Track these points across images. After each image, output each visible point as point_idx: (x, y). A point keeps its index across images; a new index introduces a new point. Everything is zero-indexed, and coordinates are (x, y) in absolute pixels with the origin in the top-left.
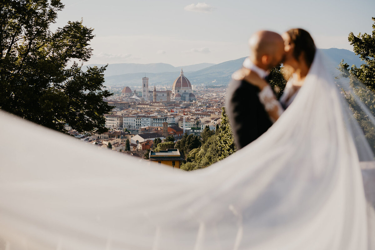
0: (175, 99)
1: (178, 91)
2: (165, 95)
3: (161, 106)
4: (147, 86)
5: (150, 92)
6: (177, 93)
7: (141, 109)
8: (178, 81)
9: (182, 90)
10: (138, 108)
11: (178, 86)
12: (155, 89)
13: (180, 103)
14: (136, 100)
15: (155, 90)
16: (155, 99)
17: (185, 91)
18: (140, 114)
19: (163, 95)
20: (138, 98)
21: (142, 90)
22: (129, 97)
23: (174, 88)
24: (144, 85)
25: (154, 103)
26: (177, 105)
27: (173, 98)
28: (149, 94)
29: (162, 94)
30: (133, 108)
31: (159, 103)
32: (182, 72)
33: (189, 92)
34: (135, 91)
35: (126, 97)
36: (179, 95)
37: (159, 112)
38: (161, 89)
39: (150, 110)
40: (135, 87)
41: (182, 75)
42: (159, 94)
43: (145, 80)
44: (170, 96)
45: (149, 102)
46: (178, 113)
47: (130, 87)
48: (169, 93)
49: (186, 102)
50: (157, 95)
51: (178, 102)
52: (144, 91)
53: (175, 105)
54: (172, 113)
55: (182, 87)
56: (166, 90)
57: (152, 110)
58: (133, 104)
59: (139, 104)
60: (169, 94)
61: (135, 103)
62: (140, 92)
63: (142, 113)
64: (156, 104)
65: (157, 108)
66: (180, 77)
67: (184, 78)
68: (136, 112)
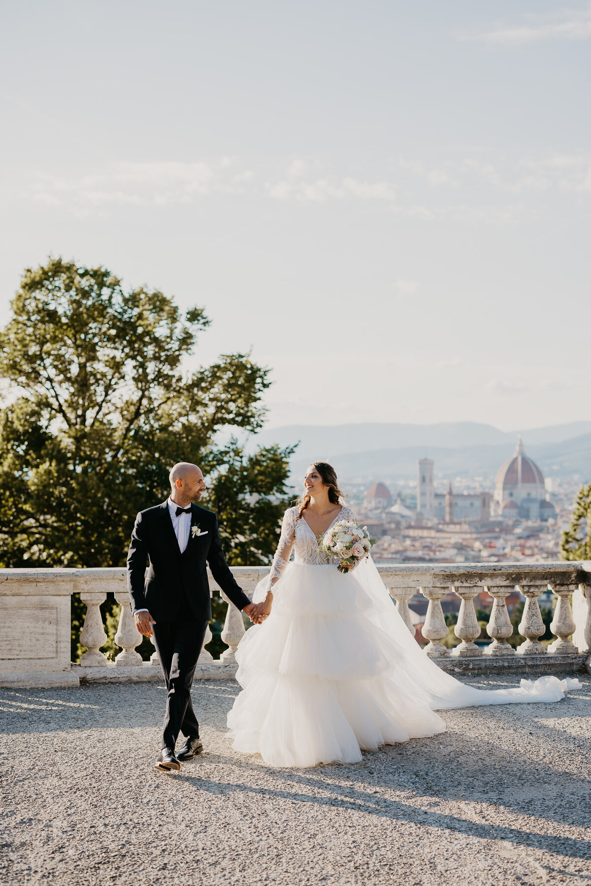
0: (502, 516)
1: (511, 495)
2: (478, 503)
3: (466, 533)
4: (431, 481)
5: (437, 496)
6: (508, 500)
7: (414, 539)
8: (511, 470)
9: (522, 491)
10: (405, 537)
11: (510, 480)
12: (450, 489)
13: (516, 524)
14: (403, 517)
15: (450, 493)
16: (451, 514)
17: (529, 494)
18: (410, 554)
19: (472, 504)
20: (407, 512)
21: (418, 492)
22: (384, 508)
23: (500, 485)
24: (423, 480)
25: (448, 524)
26: (506, 530)
27: (496, 512)
28: (435, 502)
29: (467, 503)
30: (393, 537)
31: (460, 524)
32: (521, 445)
33: (539, 498)
34: (399, 495)
35: (376, 508)
36: (512, 505)
37: (461, 548)
38: (468, 488)
39: (438, 544)
40: (401, 483)
41: (522, 453)
42: (461, 502)
43: (426, 466)
44: (489, 507)
45: (436, 521)
46: (507, 550)
47: (387, 482)
48: (485, 499)
49: (530, 523)
50: (456, 504)
51: (510, 523)
52: (423, 494)
53: (501, 531)
54: (494, 551)
55: (520, 485)
56: (479, 490)
57: (442, 542)
58: (393, 526)
59: (409, 527)
60: (487, 501)
61: (398, 524)
62: (413, 498)
63: (415, 550)
64: (452, 528)
65: (455, 539)
66: (516, 459)
67: (525, 462)
68: (401, 548)
